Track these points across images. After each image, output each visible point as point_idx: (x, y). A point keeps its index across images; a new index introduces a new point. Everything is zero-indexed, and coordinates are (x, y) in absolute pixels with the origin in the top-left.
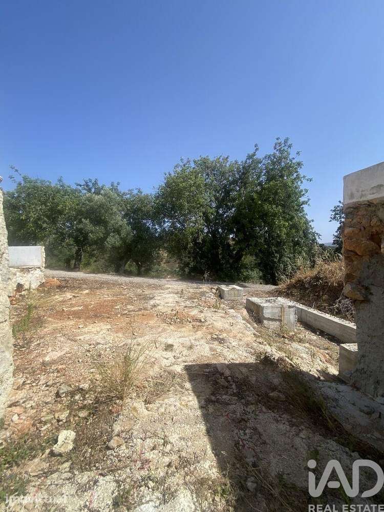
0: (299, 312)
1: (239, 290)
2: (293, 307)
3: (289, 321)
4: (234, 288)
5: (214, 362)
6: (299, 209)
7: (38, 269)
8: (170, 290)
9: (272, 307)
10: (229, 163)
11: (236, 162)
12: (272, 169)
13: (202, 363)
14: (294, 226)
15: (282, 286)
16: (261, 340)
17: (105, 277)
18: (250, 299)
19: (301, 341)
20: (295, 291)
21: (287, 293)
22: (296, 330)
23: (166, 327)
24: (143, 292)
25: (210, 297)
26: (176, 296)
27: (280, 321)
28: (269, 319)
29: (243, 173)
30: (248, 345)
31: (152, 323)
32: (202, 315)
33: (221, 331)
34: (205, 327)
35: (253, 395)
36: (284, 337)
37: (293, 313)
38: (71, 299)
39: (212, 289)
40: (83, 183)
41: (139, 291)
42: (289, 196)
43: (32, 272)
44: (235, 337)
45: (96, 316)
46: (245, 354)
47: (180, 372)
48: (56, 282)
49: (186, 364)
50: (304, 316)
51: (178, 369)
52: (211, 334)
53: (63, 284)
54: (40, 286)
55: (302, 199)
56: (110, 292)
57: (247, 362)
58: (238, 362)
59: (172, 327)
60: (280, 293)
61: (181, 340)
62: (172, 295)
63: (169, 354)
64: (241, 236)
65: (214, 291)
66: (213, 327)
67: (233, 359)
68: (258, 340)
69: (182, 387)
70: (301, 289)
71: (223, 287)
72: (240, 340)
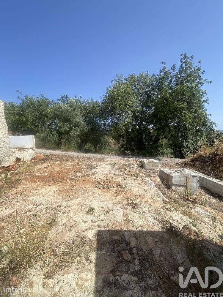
0: (201, 180)
1: (155, 162)
2: (196, 176)
3: (192, 186)
4: (152, 161)
5: (124, 228)
6: (200, 106)
7: (31, 149)
8: (109, 162)
9: (179, 177)
10: (148, 77)
11: (154, 75)
12: (180, 78)
13: (113, 229)
14: (198, 117)
15: (187, 160)
16: (168, 206)
17: (72, 154)
18: (163, 170)
19: (202, 204)
20: (197, 164)
21: (191, 165)
22: (198, 194)
23: (95, 191)
24: (92, 163)
25: (133, 168)
26: (110, 166)
27: (186, 187)
28: (176, 185)
29: (160, 82)
30: (156, 211)
31: (87, 187)
32: (125, 182)
33: (136, 196)
34: (124, 192)
35: (154, 276)
36: (188, 200)
37: (196, 181)
38: (45, 167)
39: (137, 161)
40: (60, 98)
41: (89, 162)
42: (193, 96)
43: (27, 151)
44: (147, 202)
45: (53, 180)
46: (153, 221)
47: (91, 238)
48: (42, 156)
49: (99, 229)
50: (204, 183)
51: (91, 235)
52: (128, 198)
53: (46, 158)
54: (32, 159)
55: (202, 99)
56: (71, 163)
57: (153, 230)
58: (145, 230)
59: (100, 191)
60: (185, 165)
61: (102, 204)
62: (108, 166)
63: (89, 218)
64: (158, 126)
65: (138, 163)
66: (130, 192)
67: (141, 226)
68: (166, 207)
69: (87, 258)
70: (202, 162)
71: (145, 161)
72: (151, 205)
